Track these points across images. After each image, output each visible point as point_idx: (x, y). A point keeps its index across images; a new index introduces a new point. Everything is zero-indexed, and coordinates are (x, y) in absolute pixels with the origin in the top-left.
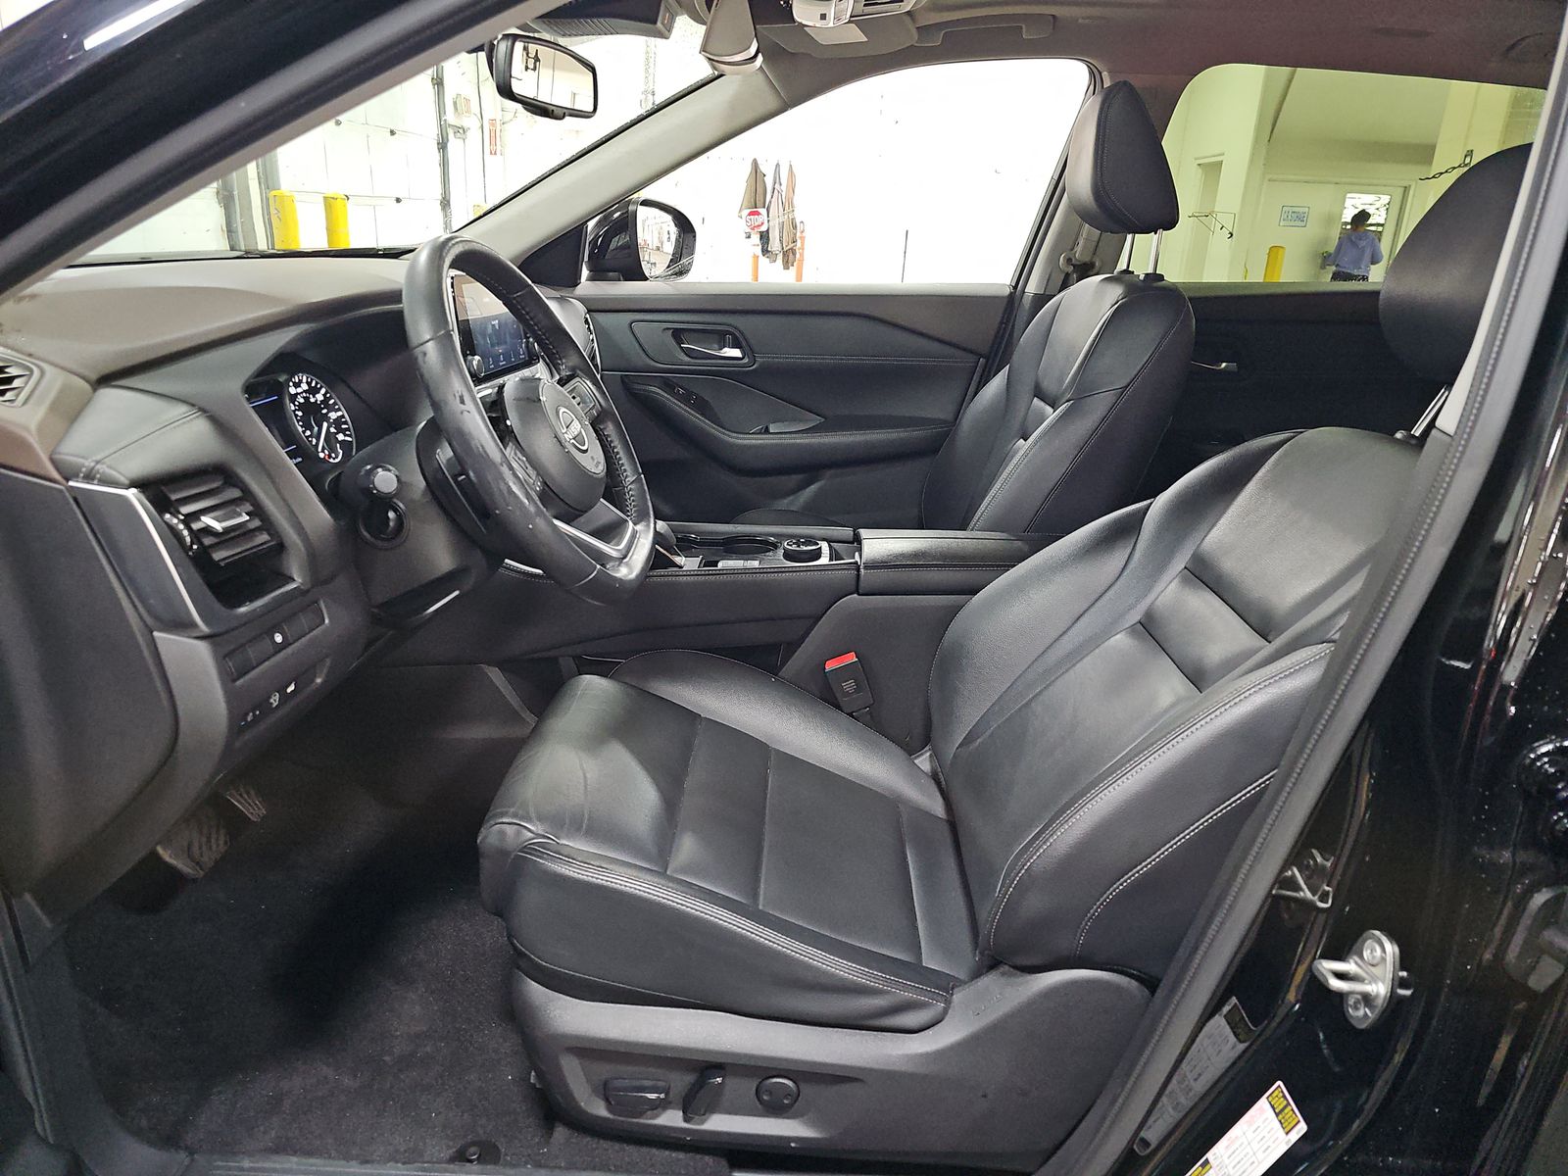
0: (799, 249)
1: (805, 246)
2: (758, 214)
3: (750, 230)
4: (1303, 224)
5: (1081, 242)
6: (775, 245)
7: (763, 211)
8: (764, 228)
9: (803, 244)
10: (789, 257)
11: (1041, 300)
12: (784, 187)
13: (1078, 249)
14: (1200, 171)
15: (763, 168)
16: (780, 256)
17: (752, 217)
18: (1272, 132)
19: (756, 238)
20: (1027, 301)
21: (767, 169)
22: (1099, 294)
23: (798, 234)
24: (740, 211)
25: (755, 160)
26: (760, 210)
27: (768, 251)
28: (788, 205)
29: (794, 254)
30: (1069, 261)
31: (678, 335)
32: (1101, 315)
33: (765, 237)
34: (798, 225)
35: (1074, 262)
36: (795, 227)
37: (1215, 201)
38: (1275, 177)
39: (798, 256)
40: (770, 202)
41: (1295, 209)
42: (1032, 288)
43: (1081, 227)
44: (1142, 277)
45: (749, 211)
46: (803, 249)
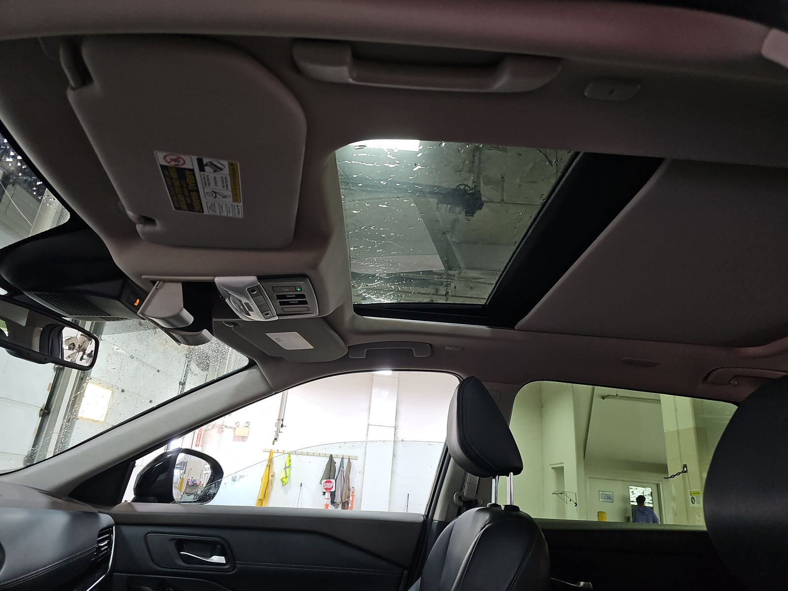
0: (351, 501)
1: (354, 500)
2: (331, 482)
3: (325, 491)
4: (611, 501)
5: (466, 485)
6: (338, 499)
7: (333, 481)
8: (333, 490)
9: (353, 498)
10: (345, 505)
11: (442, 525)
12: (345, 469)
13: (465, 490)
14: (553, 471)
15: (336, 460)
16: (340, 505)
17: (327, 484)
18: (584, 455)
19: (328, 495)
20: (434, 527)
21: (338, 462)
22: (475, 520)
23: (351, 493)
24: (321, 480)
25: (331, 455)
26: (331, 480)
27: (334, 503)
28: (347, 480)
29: (348, 504)
30: (460, 498)
31: (180, 544)
32: (475, 535)
33: (333, 495)
34: (351, 488)
35: (463, 499)
36: (349, 490)
37: (564, 487)
38: (591, 476)
39: (350, 505)
40: (337, 477)
41: (605, 493)
42: (437, 517)
43: (465, 475)
44: (503, 508)
45: (326, 480)
46: (353, 502)
